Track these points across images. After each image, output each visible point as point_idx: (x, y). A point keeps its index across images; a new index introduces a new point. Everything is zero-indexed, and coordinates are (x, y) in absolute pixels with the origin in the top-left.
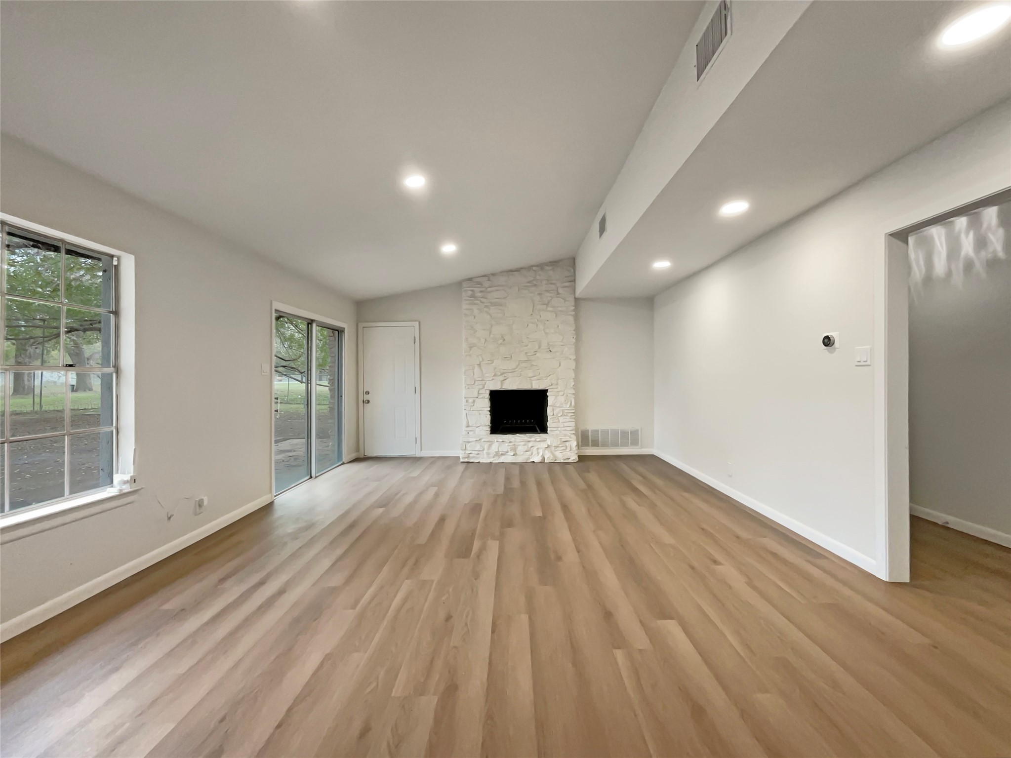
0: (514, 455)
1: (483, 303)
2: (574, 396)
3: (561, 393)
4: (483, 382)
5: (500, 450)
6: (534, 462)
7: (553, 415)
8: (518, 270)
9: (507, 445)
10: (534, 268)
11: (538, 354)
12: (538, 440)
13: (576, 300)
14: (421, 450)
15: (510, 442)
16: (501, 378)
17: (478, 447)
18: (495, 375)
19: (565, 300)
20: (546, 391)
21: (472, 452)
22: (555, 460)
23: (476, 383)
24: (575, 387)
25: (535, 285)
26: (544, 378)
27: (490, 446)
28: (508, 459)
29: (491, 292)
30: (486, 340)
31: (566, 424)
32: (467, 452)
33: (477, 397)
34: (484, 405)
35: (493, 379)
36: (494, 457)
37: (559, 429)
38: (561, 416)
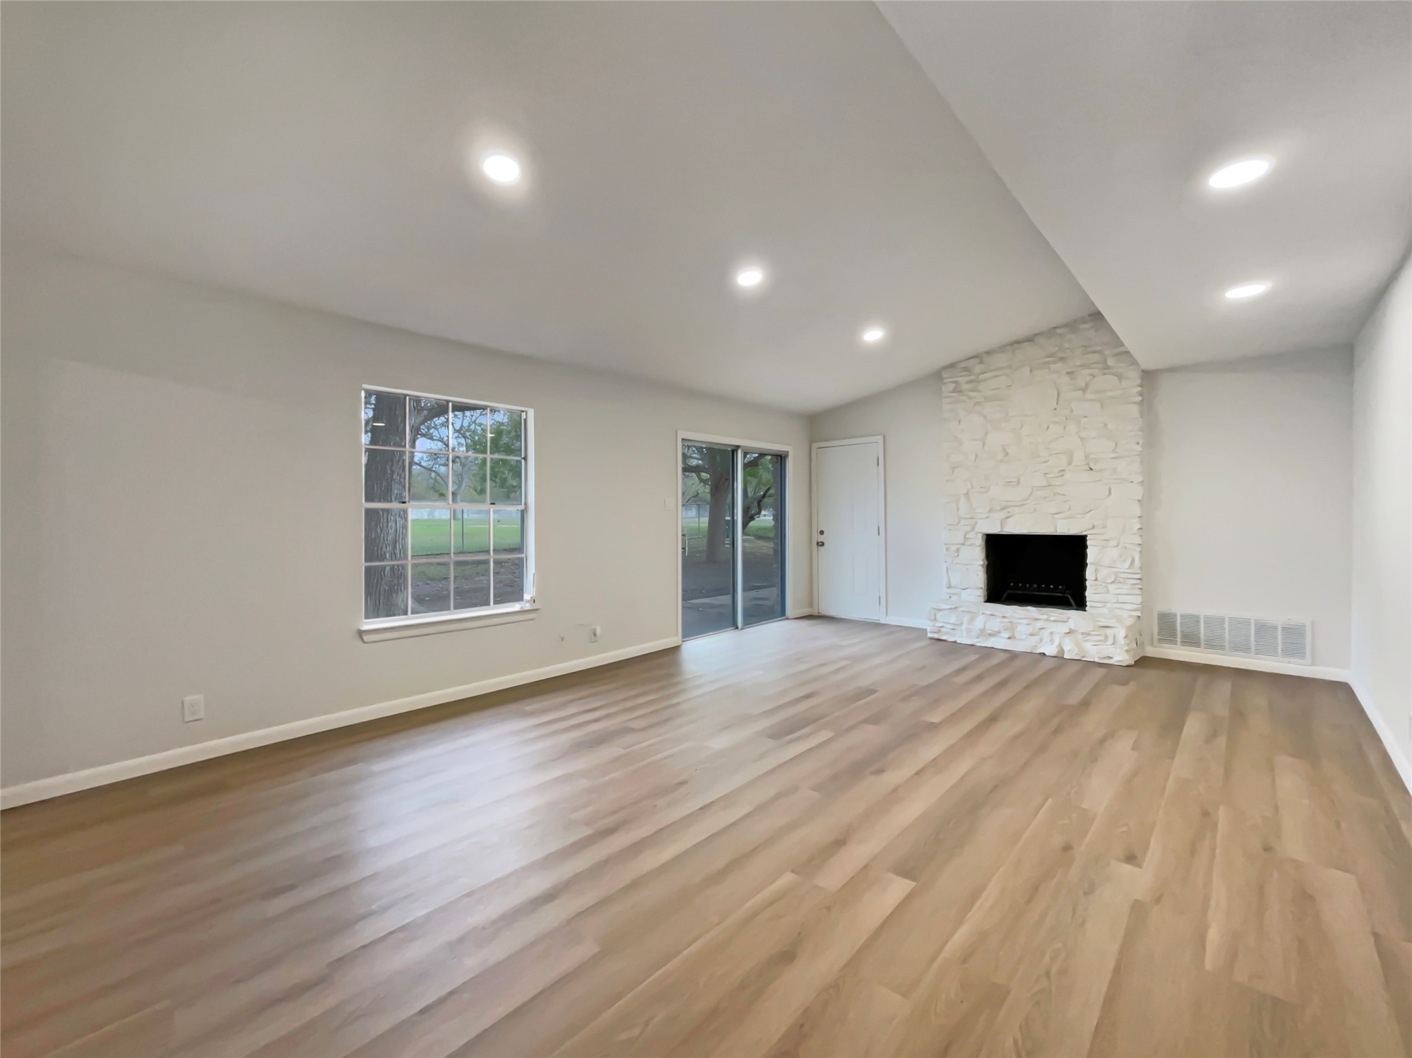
0: (1009, 638)
1: (970, 398)
2: (1139, 549)
3: (1113, 543)
4: (973, 521)
5: (987, 627)
6: (1044, 654)
7: (1096, 580)
8: (1030, 339)
9: (998, 620)
10: (1059, 331)
11: (1067, 476)
12: (1053, 618)
14: (887, 614)
15: (1004, 617)
16: (1002, 515)
17: (953, 619)
18: (990, 511)
19: (1120, 377)
20: (1084, 537)
21: (944, 625)
22: (1083, 657)
23: (963, 522)
25: (1062, 359)
26: (1078, 516)
27: (972, 620)
28: (1000, 643)
29: (985, 380)
30: (976, 456)
31: (1122, 598)
32: (937, 625)
33: (963, 544)
34: (975, 559)
35: (987, 517)
36: (977, 637)
37: (1108, 605)
38: (1112, 583)
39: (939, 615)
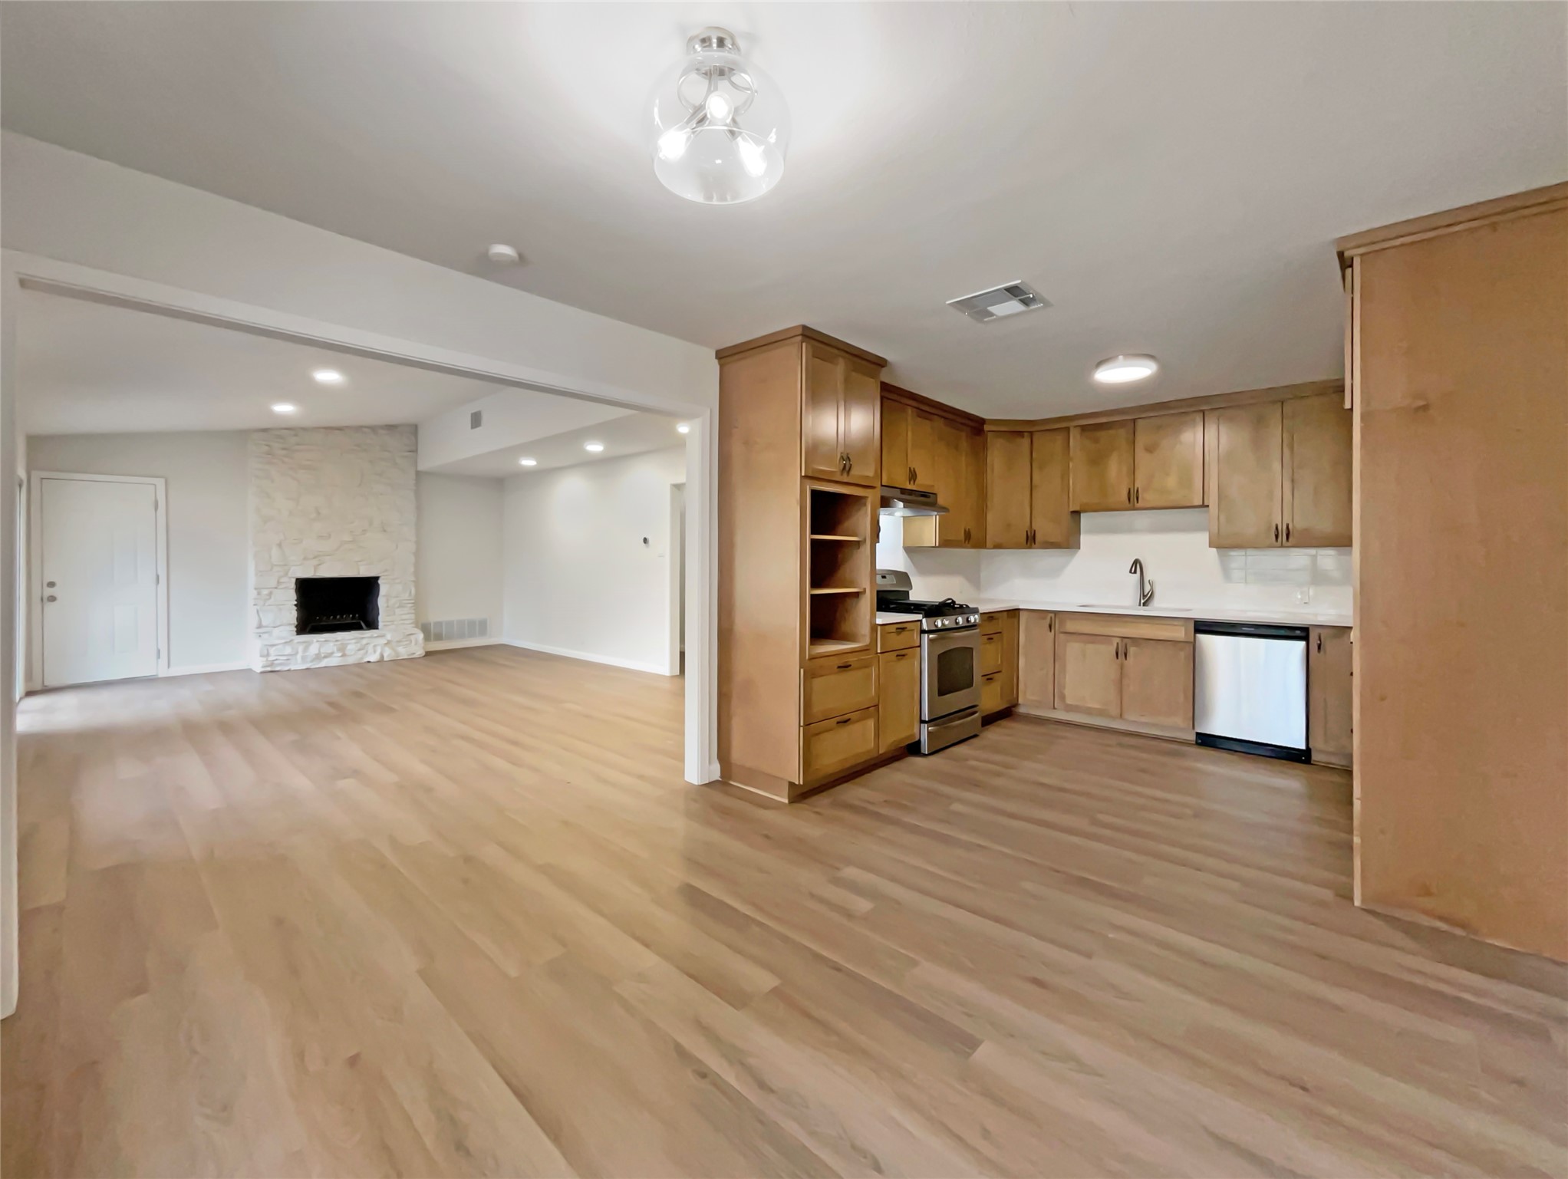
0: (342, 656)
1: (285, 463)
2: (414, 584)
3: (398, 581)
4: (286, 568)
5: (322, 651)
6: (369, 662)
7: (388, 607)
8: (341, 429)
9: (332, 644)
10: (364, 430)
11: (368, 534)
12: (376, 635)
13: (418, 474)
14: (169, 667)
15: (337, 641)
16: (315, 562)
17: (288, 650)
18: (305, 559)
19: (403, 472)
20: (377, 578)
22: (397, 657)
23: (275, 569)
24: (416, 573)
25: (365, 450)
26: (375, 563)
27: (306, 649)
28: (337, 661)
29: (299, 451)
30: (290, 512)
31: (404, 617)
32: (270, 659)
33: (276, 588)
34: (289, 598)
35: (301, 565)
36: (312, 661)
37: (395, 623)
38: (398, 607)
39: (272, 651)
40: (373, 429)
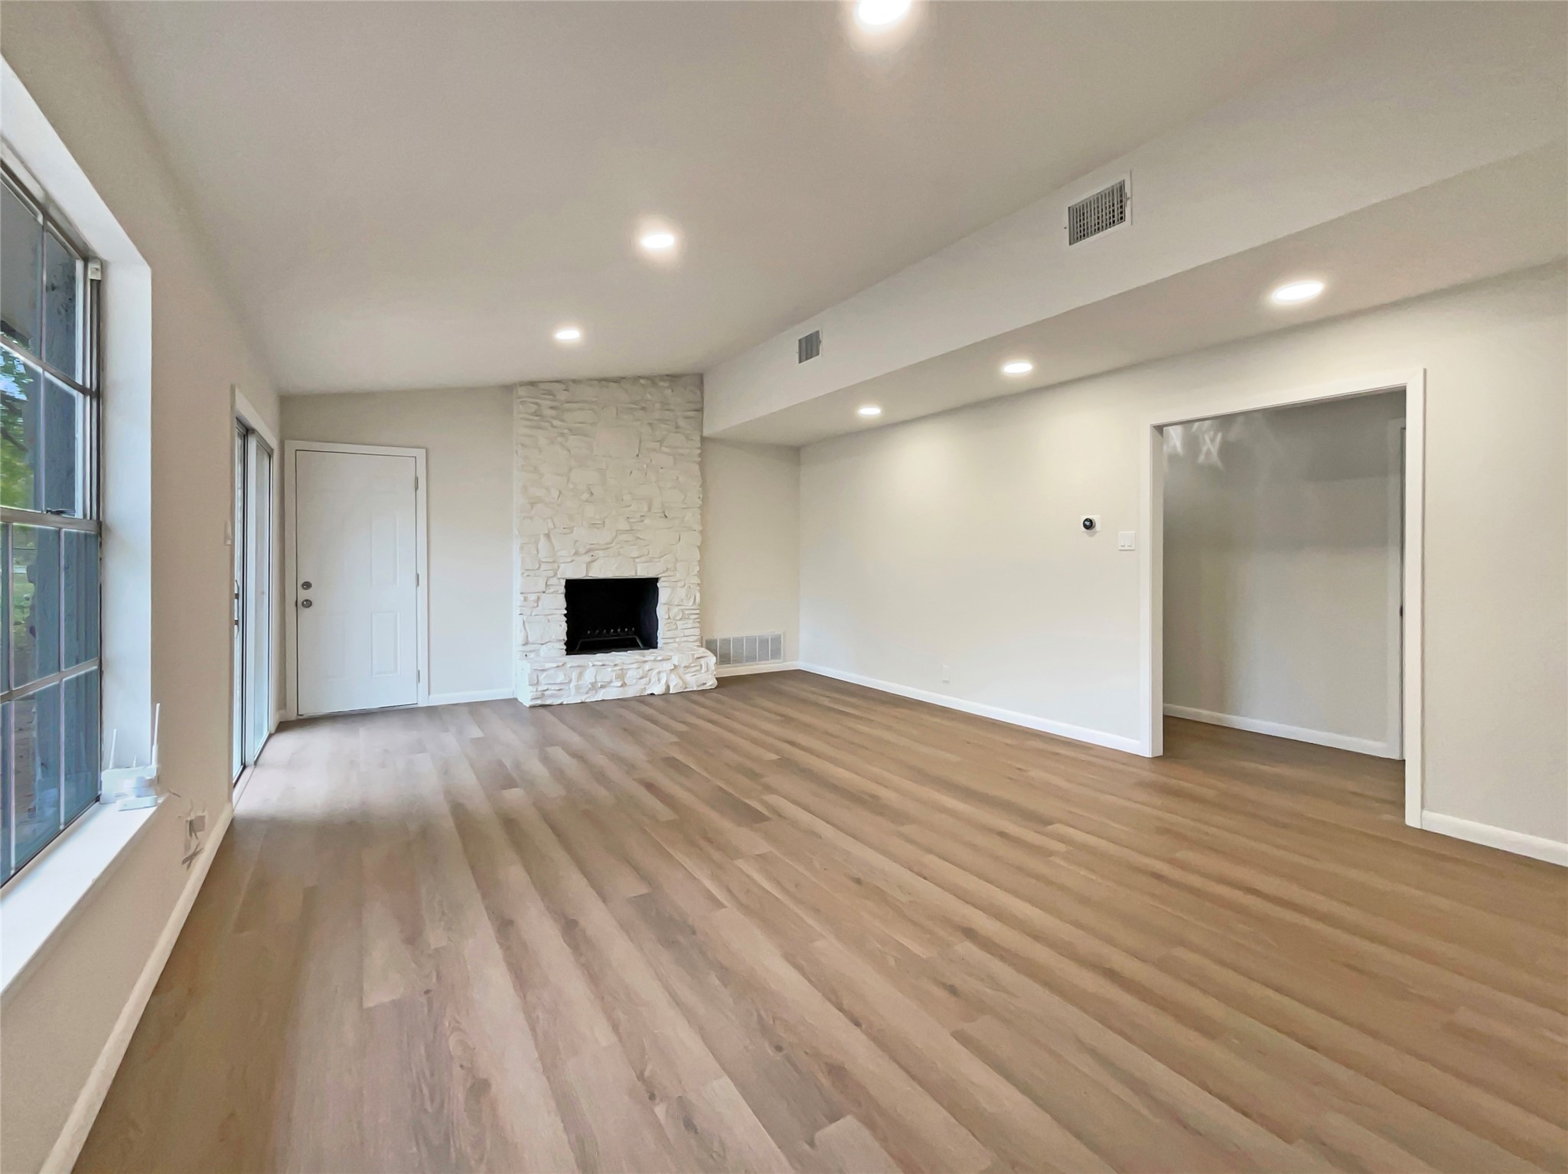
0: (621, 686)
1: (553, 426)
2: (698, 588)
3: (680, 584)
4: (556, 565)
5: (599, 678)
6: (652, 694)
7: (669, 618)
8: (618, 380)
9: (610, 670)
10: (642, 381)
11: (647, 521)
12: (659, 658)
13: (703, 439)
14: (429, 694)
15: (615, 665)
16: (588, 558)
17: (561, 678)
18: (576, 553)
19: (688, 438)
20: (656, 580)
21: (549, 687)
22: (686, 688)
23: (543, 567)
24: (700, 574)
25: (643, 409)
26: (656, 560)
27: (580, 675)
28: (612, 693)
29: (568, 410)
30: (560, 493)
31: (687, 632)
32: (540, 688)
33: (544, 592)
34: (556, 605)
35: (571, 562)
36: (587, 693)
37: (677, 640)
38: (681, 619)
39: (542, 677)
40: (653, 380)
